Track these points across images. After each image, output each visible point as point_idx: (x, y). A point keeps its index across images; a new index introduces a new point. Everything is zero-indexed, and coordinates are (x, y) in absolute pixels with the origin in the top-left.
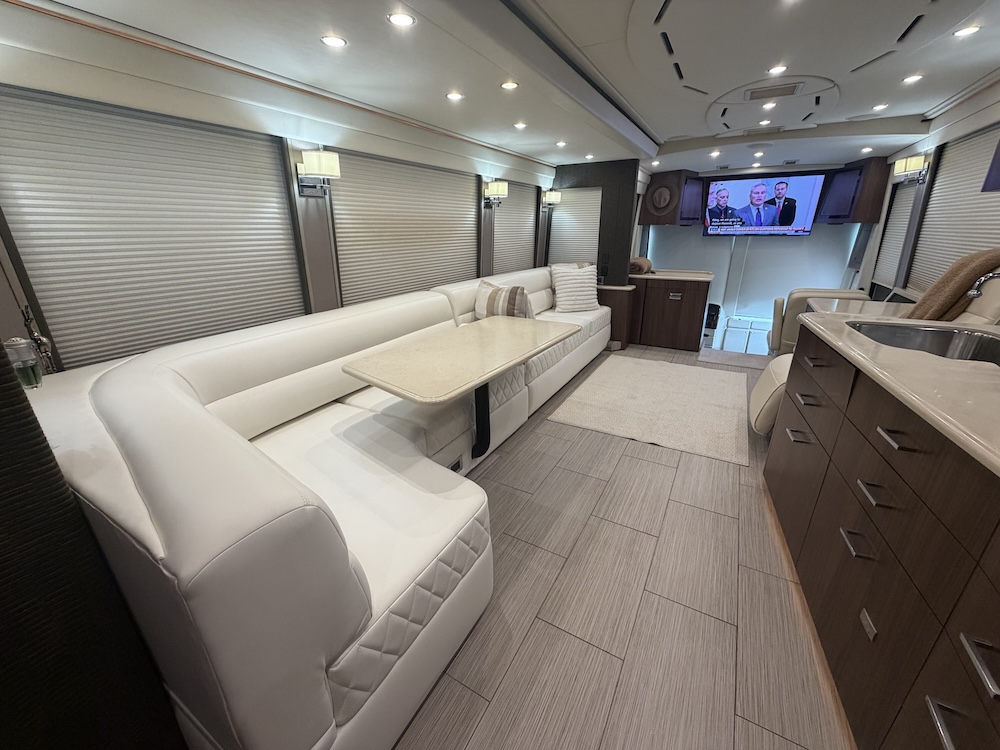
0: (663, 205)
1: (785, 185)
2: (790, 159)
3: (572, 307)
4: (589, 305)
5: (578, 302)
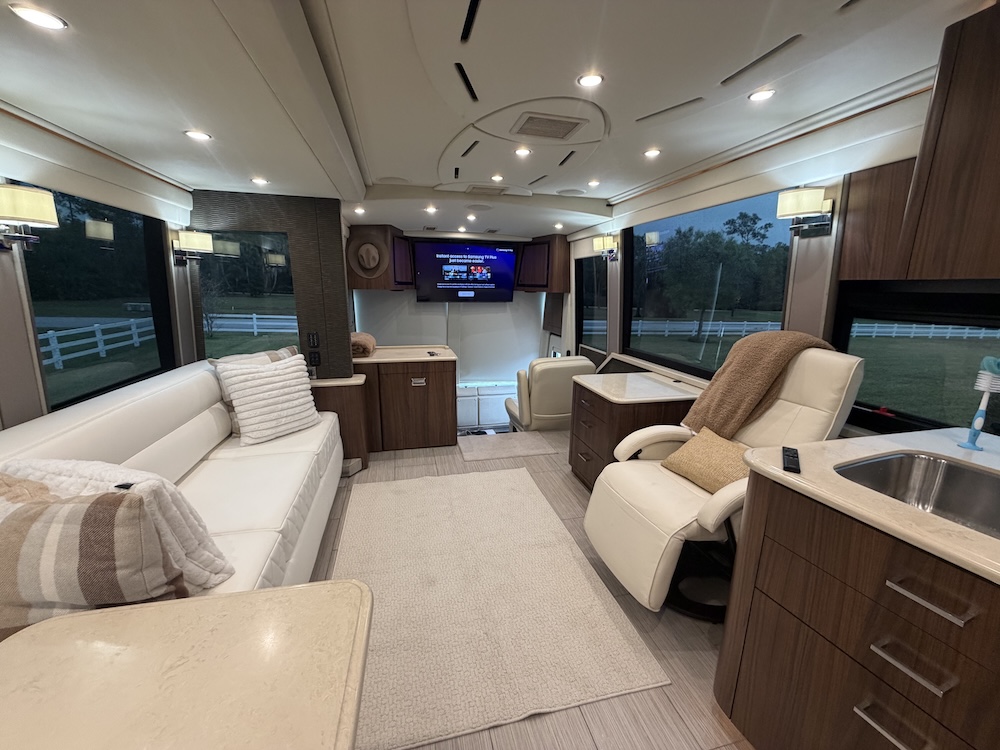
3: (274, 431)
4: (305, 421)
5: (284, 420)
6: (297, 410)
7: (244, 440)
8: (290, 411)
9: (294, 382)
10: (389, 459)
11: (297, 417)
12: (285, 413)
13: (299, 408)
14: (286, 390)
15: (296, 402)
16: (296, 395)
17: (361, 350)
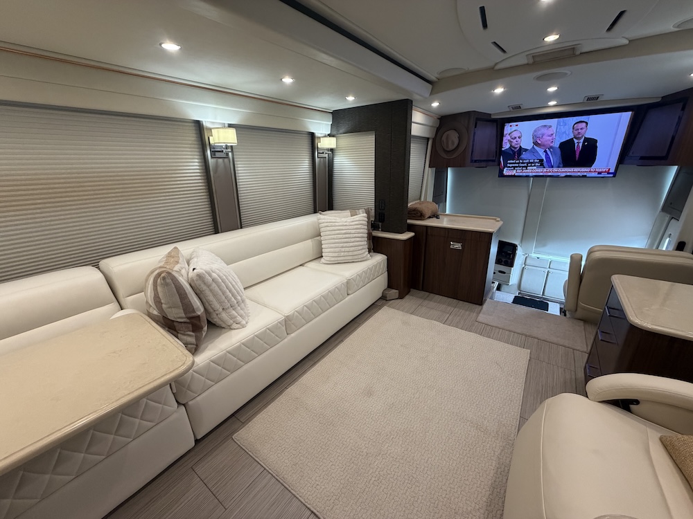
0: (451, 147)
1: (584, 124)
2: (592, 94)
3: (336, 259)
4: (356, 257)
5: (342, 253)
6: (352, 249)
7: (322, 260)
8: (347, 249)
9: (353, 231)
10: (421, 298)
11: (350, 254)
12: (343, 249)
13: (353, 248)
14: (347, 236)
15: (351, 244)
16: (353, 240)
17: (419, 214)
